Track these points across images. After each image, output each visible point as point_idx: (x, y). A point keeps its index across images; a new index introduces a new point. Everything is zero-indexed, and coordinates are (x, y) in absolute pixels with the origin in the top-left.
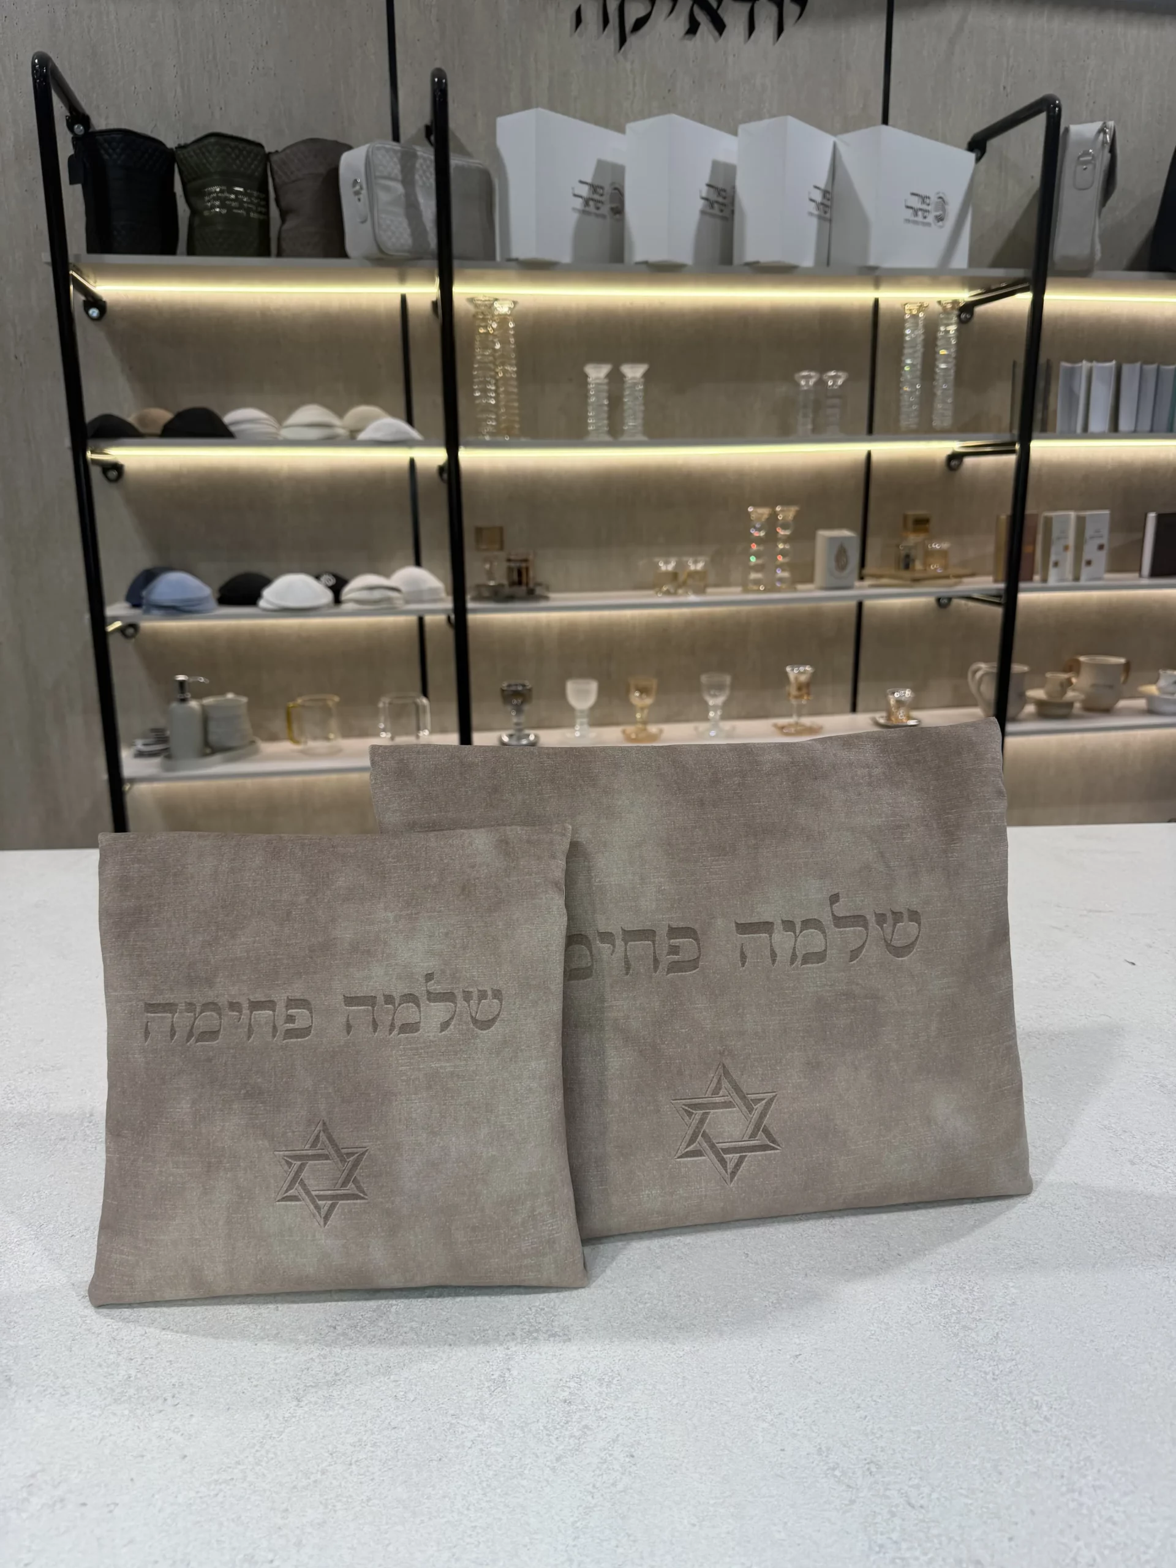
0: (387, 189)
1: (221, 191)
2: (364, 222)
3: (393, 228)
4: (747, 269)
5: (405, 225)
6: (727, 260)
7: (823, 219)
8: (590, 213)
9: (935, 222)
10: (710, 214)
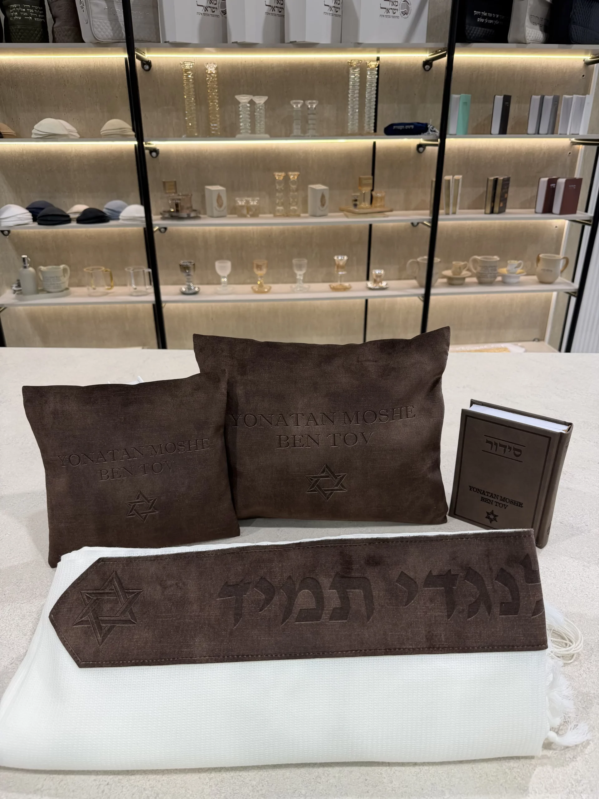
0: (97, 5)
1: (18, 7)
2: (87, 23)
3: (102, 27)
4: (291, 44)
5: (108, 25)
6: (282, 40)
7: (336, 15)
8: (208, 15)
9: (402, 15)
10: (272, 14)
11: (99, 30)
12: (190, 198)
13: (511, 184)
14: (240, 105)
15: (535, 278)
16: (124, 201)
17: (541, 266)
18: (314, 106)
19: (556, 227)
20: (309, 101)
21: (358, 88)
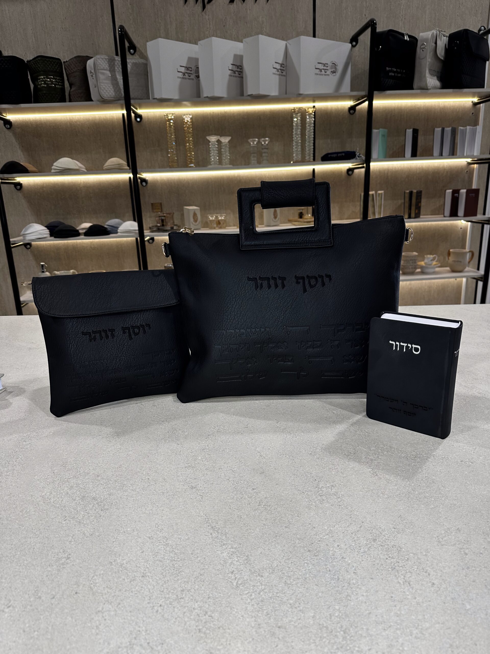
0: (103, 74)
1: (44, 78)
2: (95, 87)
3: (106, 89)
4: (249, 98)
5: (111, 87)
6: (242, 94)
7: (282, 75)
8: (186, 78)
9: (332, 73)
10: (234, 76)
11: (105, 91)
12: (173, 216)
13: (423, 196)
14: (210, 144)
15: (448, 268)
16: (121, 219)
17: (451, 259)
18: (267, 143)
19: (461, 228)
20: (263, 139)
21: (300, 127)
